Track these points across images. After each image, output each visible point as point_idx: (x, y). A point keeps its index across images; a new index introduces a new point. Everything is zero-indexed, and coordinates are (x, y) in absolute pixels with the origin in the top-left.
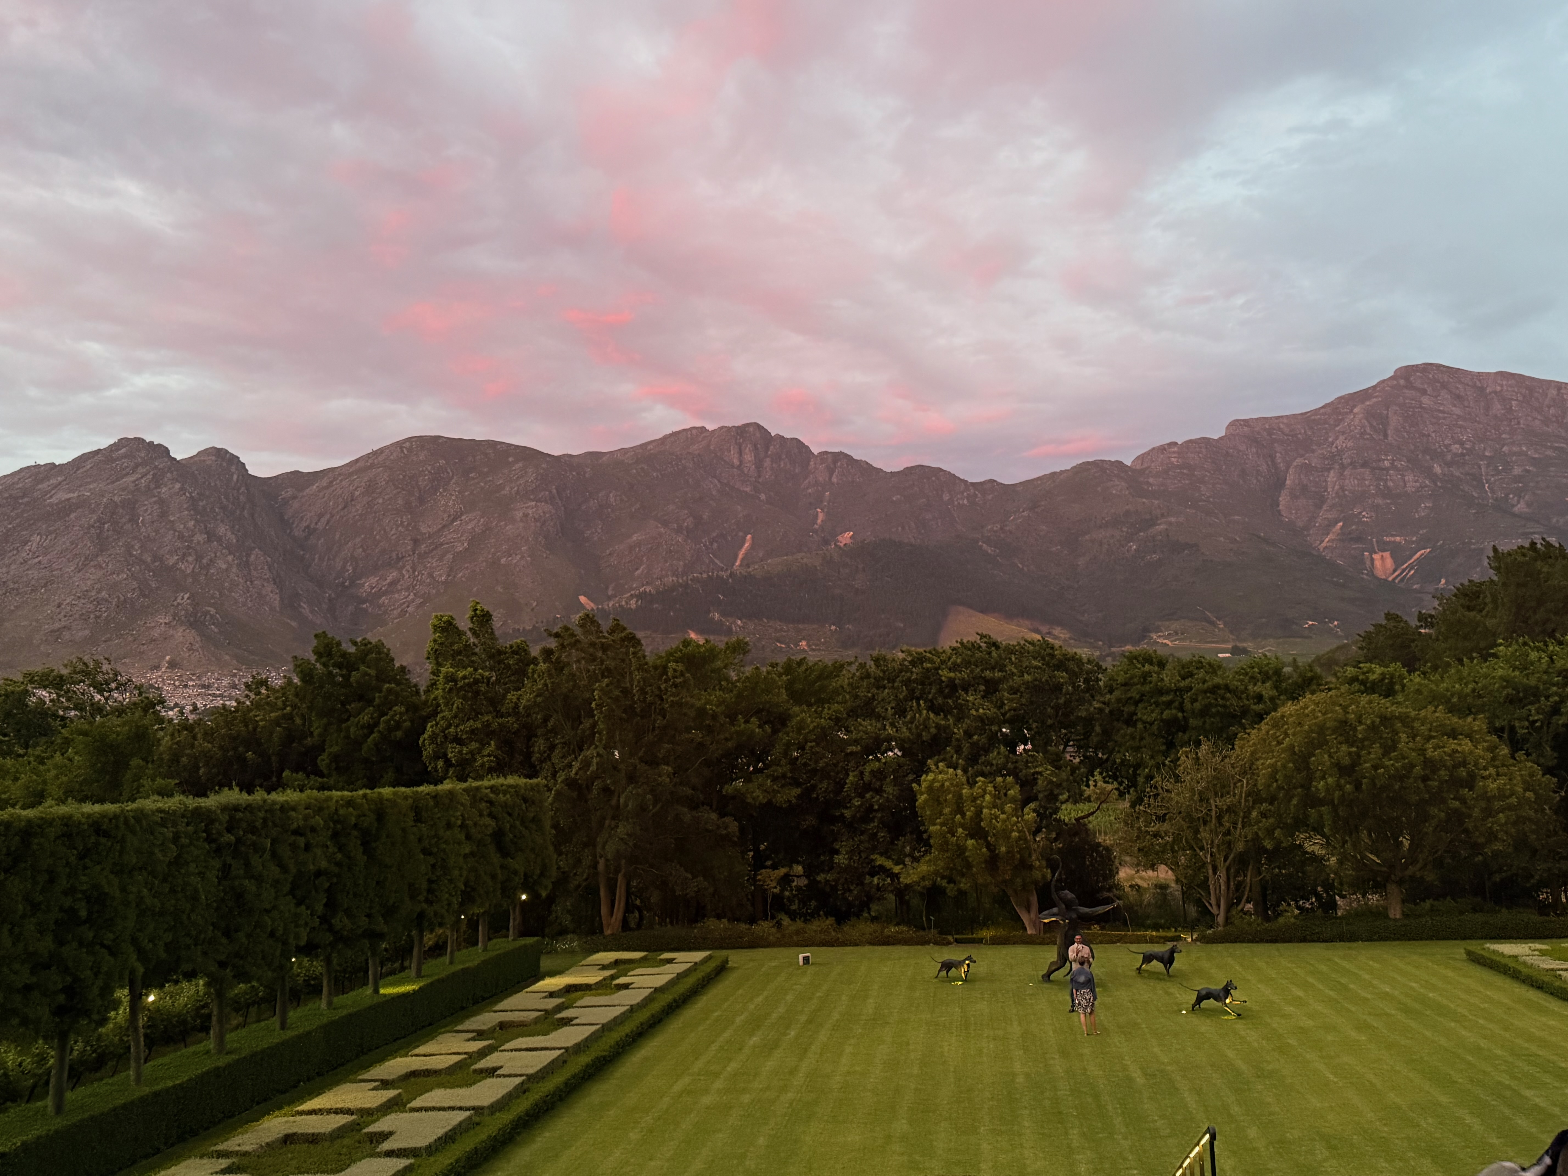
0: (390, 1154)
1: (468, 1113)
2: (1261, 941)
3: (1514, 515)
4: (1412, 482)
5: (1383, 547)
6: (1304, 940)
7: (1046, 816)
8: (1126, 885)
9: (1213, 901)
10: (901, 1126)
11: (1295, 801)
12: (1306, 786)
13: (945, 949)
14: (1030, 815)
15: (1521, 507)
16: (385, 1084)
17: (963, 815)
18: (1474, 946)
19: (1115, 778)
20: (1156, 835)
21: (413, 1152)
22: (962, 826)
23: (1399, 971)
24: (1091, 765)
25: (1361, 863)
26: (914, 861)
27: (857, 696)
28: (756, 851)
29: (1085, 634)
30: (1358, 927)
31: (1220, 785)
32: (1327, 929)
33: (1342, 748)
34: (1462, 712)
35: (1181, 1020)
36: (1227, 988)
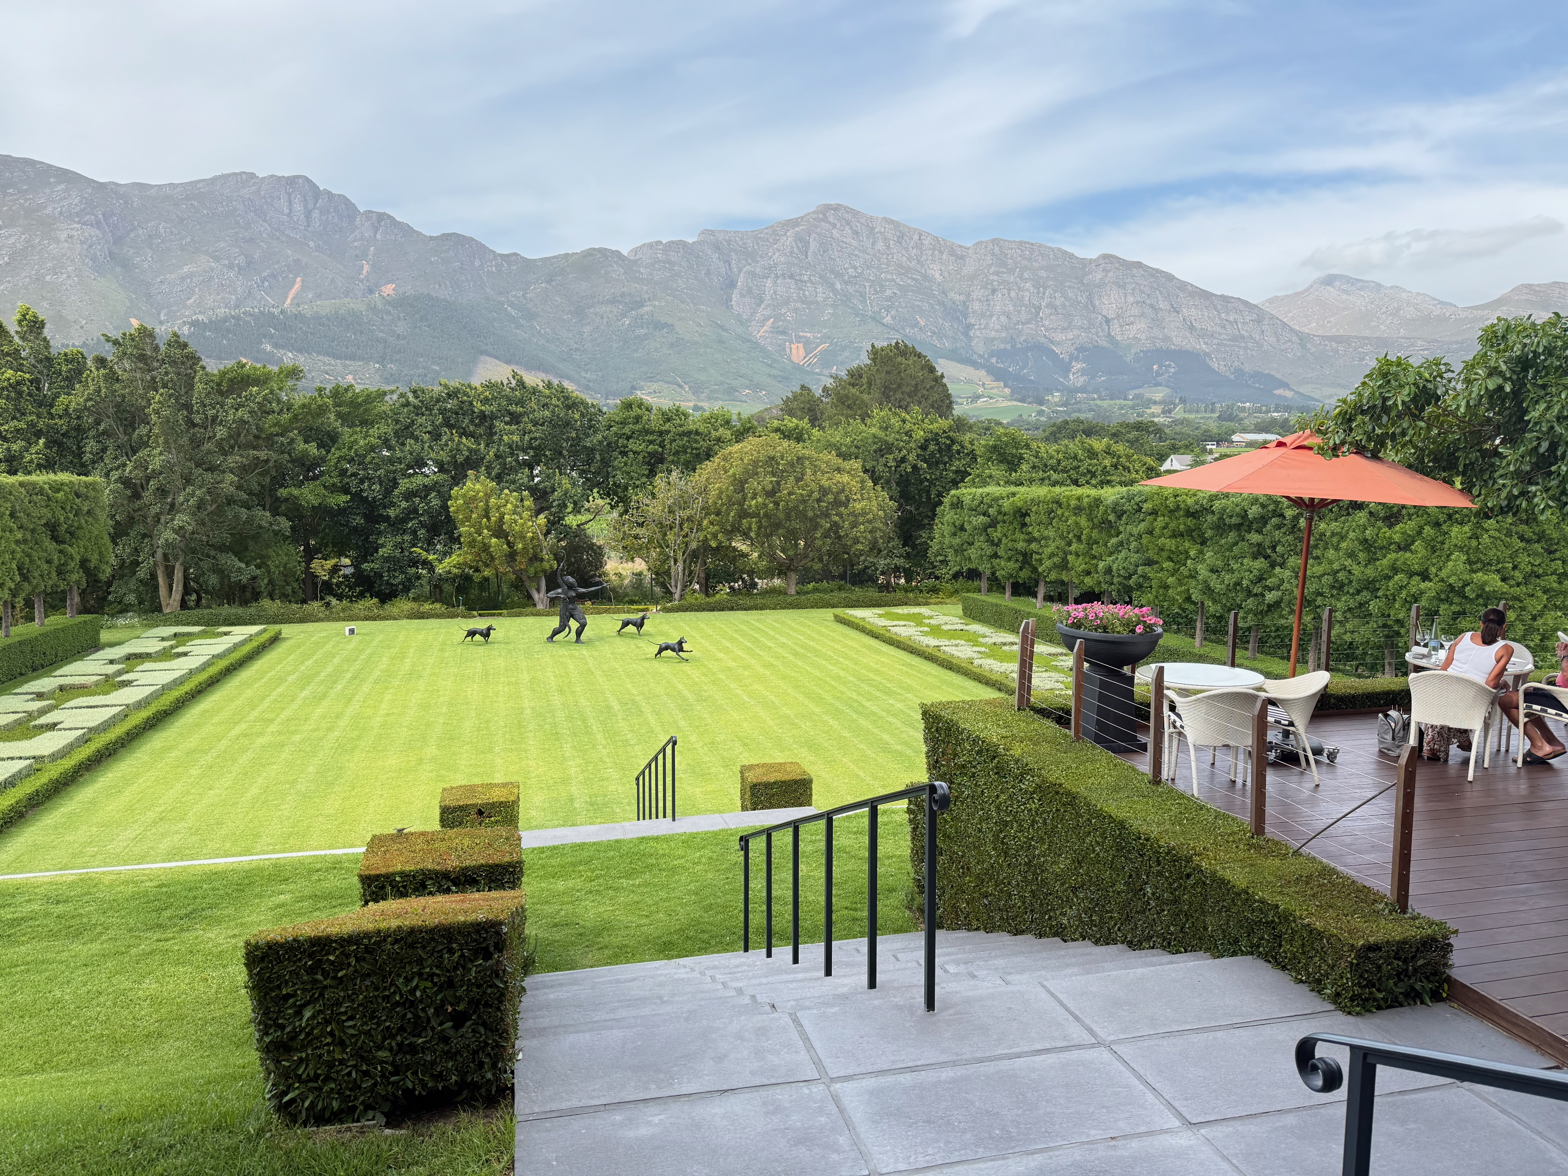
1: (28, 762)
2: (704, 610)
3: (883, 324)
4: (821, 294)
5: (799, 339)
6: (732, 609)
7: (554, 523)
8: (612, 573)
9: (673, 584)
10: (431, 750)
11: (732, 514)
12: (741, 504)
13: (471, 621)
14: (542, 519)
15: (888, 320)
17: (489, 519)
18: (839, 611)
19: (608, 495)
20: (636, 537)
22: (488, 528)
23: (792, 628)
24: (591, 485)
25: (773, 557)
26: (445, 554)
27: (397, 422)
28: (307, 545)
29: (588, 388)
30: (767, 601)
31: (684, 502)
32: (748, 602)
33: (769, 478)
34: (845, 456)
35: (647, 664)
36: (680, 643)
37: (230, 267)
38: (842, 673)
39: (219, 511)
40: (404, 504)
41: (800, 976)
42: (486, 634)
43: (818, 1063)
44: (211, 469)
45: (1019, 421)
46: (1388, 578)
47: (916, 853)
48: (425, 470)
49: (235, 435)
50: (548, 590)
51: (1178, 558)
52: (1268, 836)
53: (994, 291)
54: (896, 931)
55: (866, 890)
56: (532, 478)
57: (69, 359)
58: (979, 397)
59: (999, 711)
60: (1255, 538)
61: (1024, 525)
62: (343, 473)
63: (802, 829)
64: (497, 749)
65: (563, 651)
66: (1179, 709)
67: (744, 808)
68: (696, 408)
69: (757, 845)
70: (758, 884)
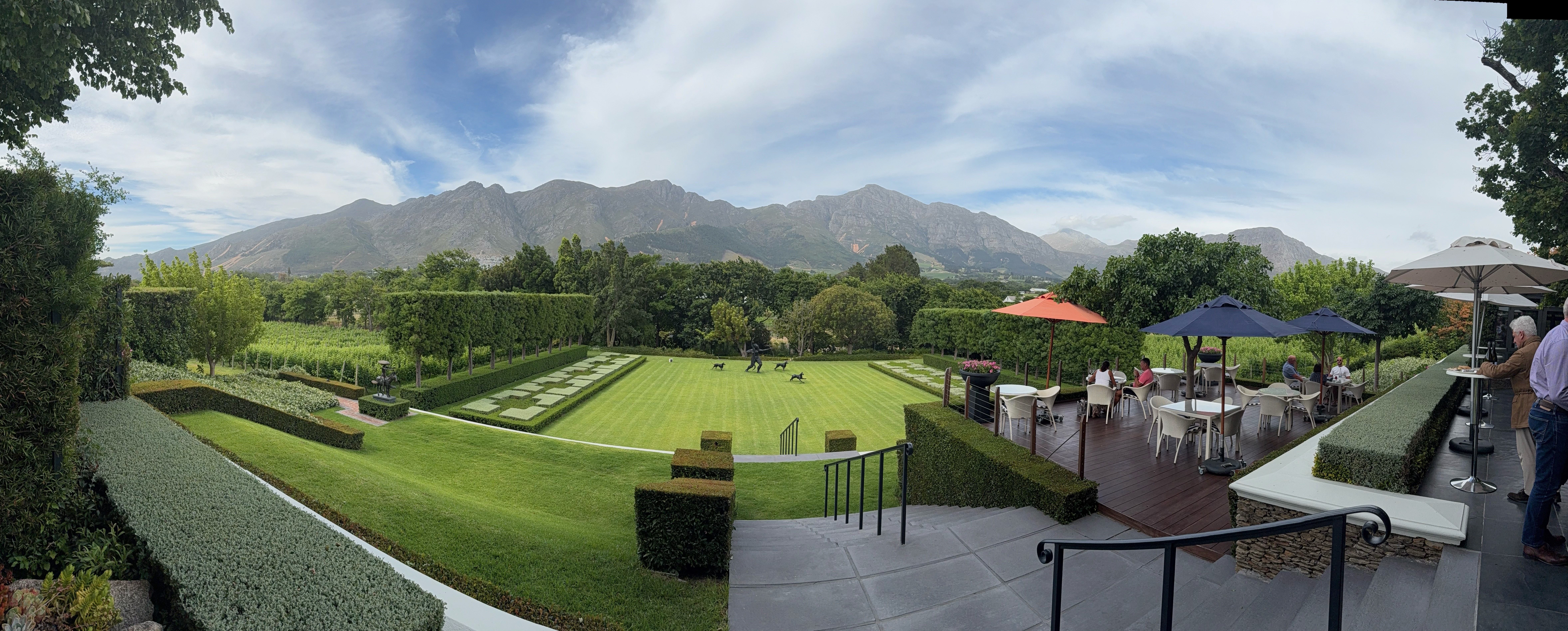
0: (540, 406)
1: (563, 396)
2: (812, 361)
3: (892, 237)
4: (867, 223)
5: (857, 242)
7: (751, 320)
8: (773, 343)
9: (799, 349)
10: (698, 414)
11: (826, 319)
12: (829, 314)
14: (746, 319)
15: (894, 235)
16: (539, 384)
17: (726, 318)
18: (870, 362)
19: (774, 309)
20: (784, 328)
21: (546, 406)
22: (725, 322)
23: (850, 369)
24: (767, 304)
25: (842, 338)
26: (709, 332)
27: (694, 277)
28: (658, 325)
29: (767, 263)
30: (840, 357)
31: (805, 312)
32: (831, 357)
33: (842, 303)
34: (875, 294)
35: (786, 384)
36: (801, 375)
37: (639, 217)
38: (871, 390)
39: (629, 310)
40: (694, 311)
41: (849, 529)
42: (722, 366)
43: (855, 570)
44: (628, 294)
45: (948, 281)
46: (1083, 347)
47: (900, 471)
48: (703, 297)
49: (637, 281)
50: (747, 350)
51: (1009, 339)
52: (1037, 454)
53: (938, 224)
54: (891, 507)
55: (878, 488)
56: (743, 301)
57: (587, 253)
58: (932, 269)
59: (936, 407)
60: (1037, 331)
61: (949, 325)
62: (673, 297)
63: (851, 462)
64: (724, 416)
65: (752, 376)
66: (1006, 404)
67: (826, 451)
68: (812, 272)
69: (832, 469)
70: (832, 486)
